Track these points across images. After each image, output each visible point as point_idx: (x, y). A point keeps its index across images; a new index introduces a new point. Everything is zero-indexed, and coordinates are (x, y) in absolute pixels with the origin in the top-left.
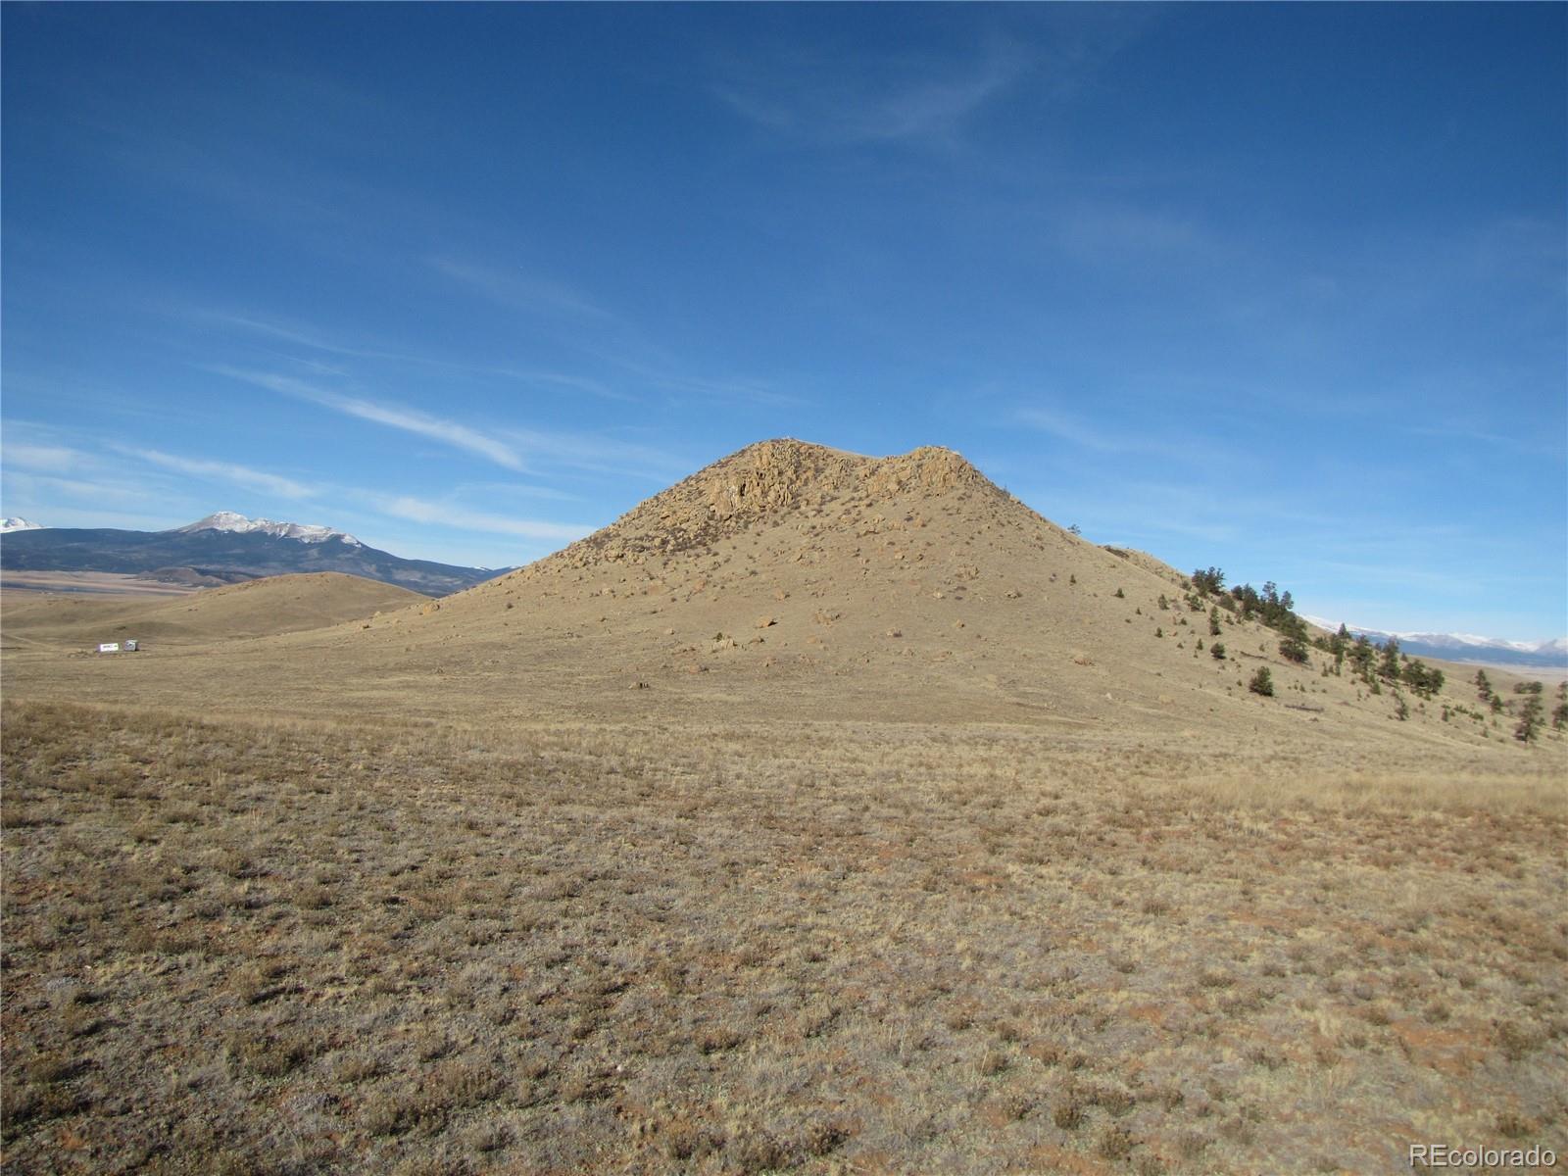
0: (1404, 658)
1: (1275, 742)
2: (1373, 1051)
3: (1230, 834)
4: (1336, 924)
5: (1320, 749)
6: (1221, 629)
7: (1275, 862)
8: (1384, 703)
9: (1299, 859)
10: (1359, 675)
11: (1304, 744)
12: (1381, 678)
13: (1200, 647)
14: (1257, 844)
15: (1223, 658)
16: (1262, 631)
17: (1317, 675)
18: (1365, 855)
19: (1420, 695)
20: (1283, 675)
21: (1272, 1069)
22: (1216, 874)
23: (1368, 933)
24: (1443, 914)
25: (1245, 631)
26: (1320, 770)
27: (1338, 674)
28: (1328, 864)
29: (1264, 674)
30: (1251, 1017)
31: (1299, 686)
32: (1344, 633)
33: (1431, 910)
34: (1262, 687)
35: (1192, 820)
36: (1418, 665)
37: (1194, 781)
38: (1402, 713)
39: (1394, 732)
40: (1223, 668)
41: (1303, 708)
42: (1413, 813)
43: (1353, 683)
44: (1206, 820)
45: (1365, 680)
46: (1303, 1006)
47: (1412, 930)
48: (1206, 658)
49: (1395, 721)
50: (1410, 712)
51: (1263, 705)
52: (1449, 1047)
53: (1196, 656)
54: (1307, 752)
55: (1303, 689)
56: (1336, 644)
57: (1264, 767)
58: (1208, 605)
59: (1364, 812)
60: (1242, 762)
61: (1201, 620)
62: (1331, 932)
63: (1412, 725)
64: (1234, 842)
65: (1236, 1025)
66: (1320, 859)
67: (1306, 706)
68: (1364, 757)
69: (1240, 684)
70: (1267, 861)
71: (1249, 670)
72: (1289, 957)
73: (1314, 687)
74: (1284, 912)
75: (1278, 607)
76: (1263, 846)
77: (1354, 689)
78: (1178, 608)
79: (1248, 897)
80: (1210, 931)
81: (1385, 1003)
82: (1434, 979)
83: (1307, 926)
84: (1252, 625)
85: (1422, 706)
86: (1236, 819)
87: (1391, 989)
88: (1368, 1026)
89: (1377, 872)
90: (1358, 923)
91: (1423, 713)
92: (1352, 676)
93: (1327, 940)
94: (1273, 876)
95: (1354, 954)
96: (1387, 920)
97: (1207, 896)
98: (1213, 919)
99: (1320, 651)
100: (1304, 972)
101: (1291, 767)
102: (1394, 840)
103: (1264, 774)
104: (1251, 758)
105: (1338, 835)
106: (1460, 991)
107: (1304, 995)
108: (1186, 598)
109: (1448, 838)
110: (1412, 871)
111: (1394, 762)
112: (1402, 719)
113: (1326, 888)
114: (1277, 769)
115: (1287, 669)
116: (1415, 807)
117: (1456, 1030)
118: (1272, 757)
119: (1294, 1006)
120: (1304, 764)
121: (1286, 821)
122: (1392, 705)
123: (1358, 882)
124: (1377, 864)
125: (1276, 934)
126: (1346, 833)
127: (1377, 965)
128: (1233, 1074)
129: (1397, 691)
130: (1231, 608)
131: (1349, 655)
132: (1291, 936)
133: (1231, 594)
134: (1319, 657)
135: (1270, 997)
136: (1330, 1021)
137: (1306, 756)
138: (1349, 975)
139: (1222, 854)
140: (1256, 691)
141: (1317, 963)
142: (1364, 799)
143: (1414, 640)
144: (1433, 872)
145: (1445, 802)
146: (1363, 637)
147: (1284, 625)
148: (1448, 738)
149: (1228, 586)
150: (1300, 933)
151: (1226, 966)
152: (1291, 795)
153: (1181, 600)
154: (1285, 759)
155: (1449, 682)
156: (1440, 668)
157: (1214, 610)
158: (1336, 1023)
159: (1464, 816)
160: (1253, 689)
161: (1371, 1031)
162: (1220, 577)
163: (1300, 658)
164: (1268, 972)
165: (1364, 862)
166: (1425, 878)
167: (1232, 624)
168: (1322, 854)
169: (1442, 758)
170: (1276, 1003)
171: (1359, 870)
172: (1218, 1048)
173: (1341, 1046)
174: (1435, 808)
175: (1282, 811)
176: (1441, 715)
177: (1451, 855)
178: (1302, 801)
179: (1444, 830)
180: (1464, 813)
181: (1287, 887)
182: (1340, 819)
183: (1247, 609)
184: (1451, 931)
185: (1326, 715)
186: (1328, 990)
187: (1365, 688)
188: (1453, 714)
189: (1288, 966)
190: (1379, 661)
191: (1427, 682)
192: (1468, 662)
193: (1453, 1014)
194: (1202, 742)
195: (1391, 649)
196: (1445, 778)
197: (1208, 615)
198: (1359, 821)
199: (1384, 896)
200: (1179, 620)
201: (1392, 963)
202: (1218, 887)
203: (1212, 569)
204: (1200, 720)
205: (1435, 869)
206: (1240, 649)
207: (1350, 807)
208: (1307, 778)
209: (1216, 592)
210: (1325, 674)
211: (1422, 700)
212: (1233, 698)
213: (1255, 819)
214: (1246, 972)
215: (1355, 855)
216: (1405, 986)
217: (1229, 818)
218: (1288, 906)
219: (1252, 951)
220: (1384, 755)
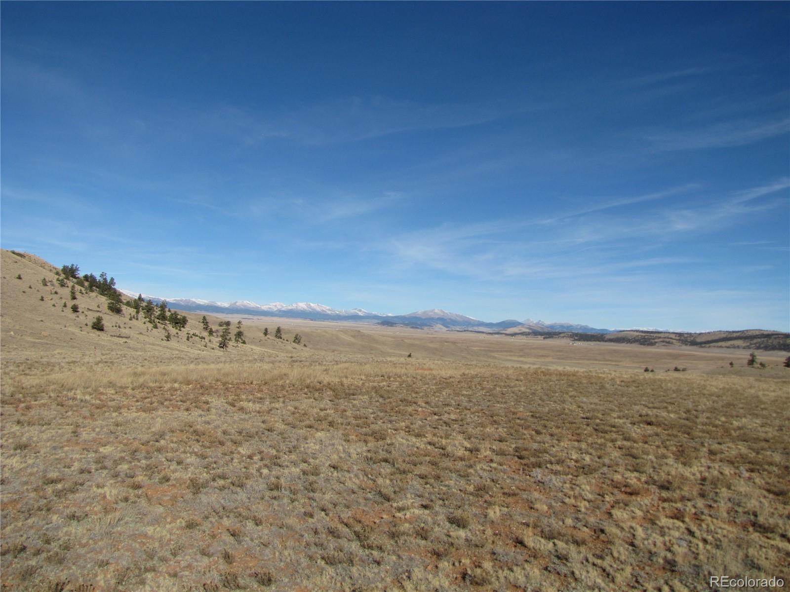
0: (169, 311)
1: (102, 354)
2: (132, 502)
3: (71, 402)
4: (120, 443)
5: (125, 357)
6: (77, 296)
7: (92, 415)
8: (160, 333)
9: (105, 412)
10: (148, 319)
11: (117, 354)
12: (158, 320)
13: (65, 306)
14: (83, 407)
15: (78, 312)
16: (98, 297)
17: (127, 320)
18: (139, 407)
19: (177, 329)
20: (109, 320)
21: (79, 521)
22: (60, 425)
23: (136, 444)
24: (173, 432)
25: (90, 297)
26: (123, 367)
27: (137, 319)
28: (120, 413)
29: (99, 319)
30: (70, 496)
31: (117, 325)
32: (140, 299)
33: (167, 431)
34: (98, 326)
35: (50, 397)
36: (176, 314)
37: (54, 376)
38: (168, 337)
39: (164, 347)
40: (78, 317)
41: (119, 337)
42: (165, 385)
43: (145, 323)
44: (58, 396)
45: (150, 322)
46: (98, 486)
47: (157, 441)
48: (68, 311)
49: (165, 341)
50: (172, 337)
51: (99, 336)
52: (169, 493)
53: (63, 311)
54: (118, 358)
55: (119, 327)
56: (137, 304)
57: (95, 367)
58: (70, 284)
59: (142, 386)
60: (83, 365)
61: (66, 292)
62: (118, 447)
63: (173, 343)
64: (72, 407)
65: (62, 502)
66: (116, 412)
67: (121, 335)
68: (146, 359)
69: (87, 325)
70: (88, 415)
71: (92, 318)
72: (94, 462)
73: (125, 326)
74: (94, 440)
75: (107, 285)
76: (87, 407)
77: (145, 326)
78: (53, 285)
79: (76, 434)
80: (52, 455)
81: (140, 478)
82: (165, 463)
83: (105, 446)
84: (93, 294)
85: (177, 333)
86: (75, 394)
87: (144, 471)
88: (131, 491)
89: (144, 415)
90: (132, 441)
91: (178, 337)
92: (144, 320)
93: (114, 451)
94: (91, 422)
95: (128, 456)
96: (145, 437)
97: (53, 436)
98: (55, 448)
99: (129, 308)
100: (101, 469)
101: (109, 367)
102: (154, 399)
103: (94, 370)
104: (88, 363)
105: (127, 399)
106: (176, 467)
107: (100, 480)
108: (58, 280)
109: (180, 396)
110: (160, 412)
111: (160, 361)
112: (168, 340)
113: (117, 425)
114: (102, 368)
115: (112, 317)
116: (166, 382)
117: (173, 485)
118: (100, 362)
119: (94, 487)
120: (116, 365)
121: (102, 394)
122: (163, 334)
123: (134, 421)
124: (144, 411)
125: (89, 451)
126: (131, 397)
127: (139, 461)
128: (58, 528)
129: (166, 327)
130: (82, 285)
131: (143, 309)
132: (96, 452)
133: (83, 278)
134: (128, 311)
135: (82, 484)
136: (111, 491)
137: (117, 361)
138: (124, 467)
139: (65, 414)
140: (95, 328)
141: (108, 463)
142: (141, 380)
143: (174, 302)
144: (170, 413)
145: (180, 379)
146: (150, 301)
147: (110, 295)
148: (190, 349)
149: (81, 274)
150: (101, 449)
151: (59, 472)
152: (105, 380)
153: (55, 281)
154: (106, 362)
155: (191, 322)
156: (186, 315)
157: (73, 287)
158: (114, 492)
159: (188, 385)
160: (93, 328)
161: (132, 493)
162: (77, 269)
163: (118, 311)
164: (82, 472)
165: (138, 411)
166: (166, 415)
167: (83, 294)
168: (118, 409)
169: (183, 358)
170: (85, 487)
171: (135, 415)
172: (50, 516)
173: (117, 503)
174: (175, 382)
175: (100, 388)
176: (186, 338)
177: (180, 403)
178: (111, 383)
179: (179, 392)
180: (188, 383)
181: (97, 427)
182: (129, 391)
183: (91, 286)
184: (175, 439)
185: (131, 340)
186: (113, 476)
187: (150, 326)
188: (191, 337)
189: (93, 467)
190: (157, 312)
191: (179, 322)
192: (198, 312)
193: (172, 478)
194: (62, 356)
195: (163, 306)
196: (183, 367)
197: (70, 289)
198: (138, 391)
199: (146, 426)
200: (53, 291)
201: (146, 458)
202: (60, 431)
203: (73, 265)
204: (65, 344)
205: (172, 411)
206: (87, 307)
207: (135, 384)
208: (115, 371)
209: (75, 277)
210: (131, 319)
211: (177, 331)
212: (83, 333)
213: (84, 394)
214: (71, 473)
215: (134, 408)
216: (151, 468)
217: (71, 394)
218: (97, 437)
219: (74, 462)
220: (156, 358)
